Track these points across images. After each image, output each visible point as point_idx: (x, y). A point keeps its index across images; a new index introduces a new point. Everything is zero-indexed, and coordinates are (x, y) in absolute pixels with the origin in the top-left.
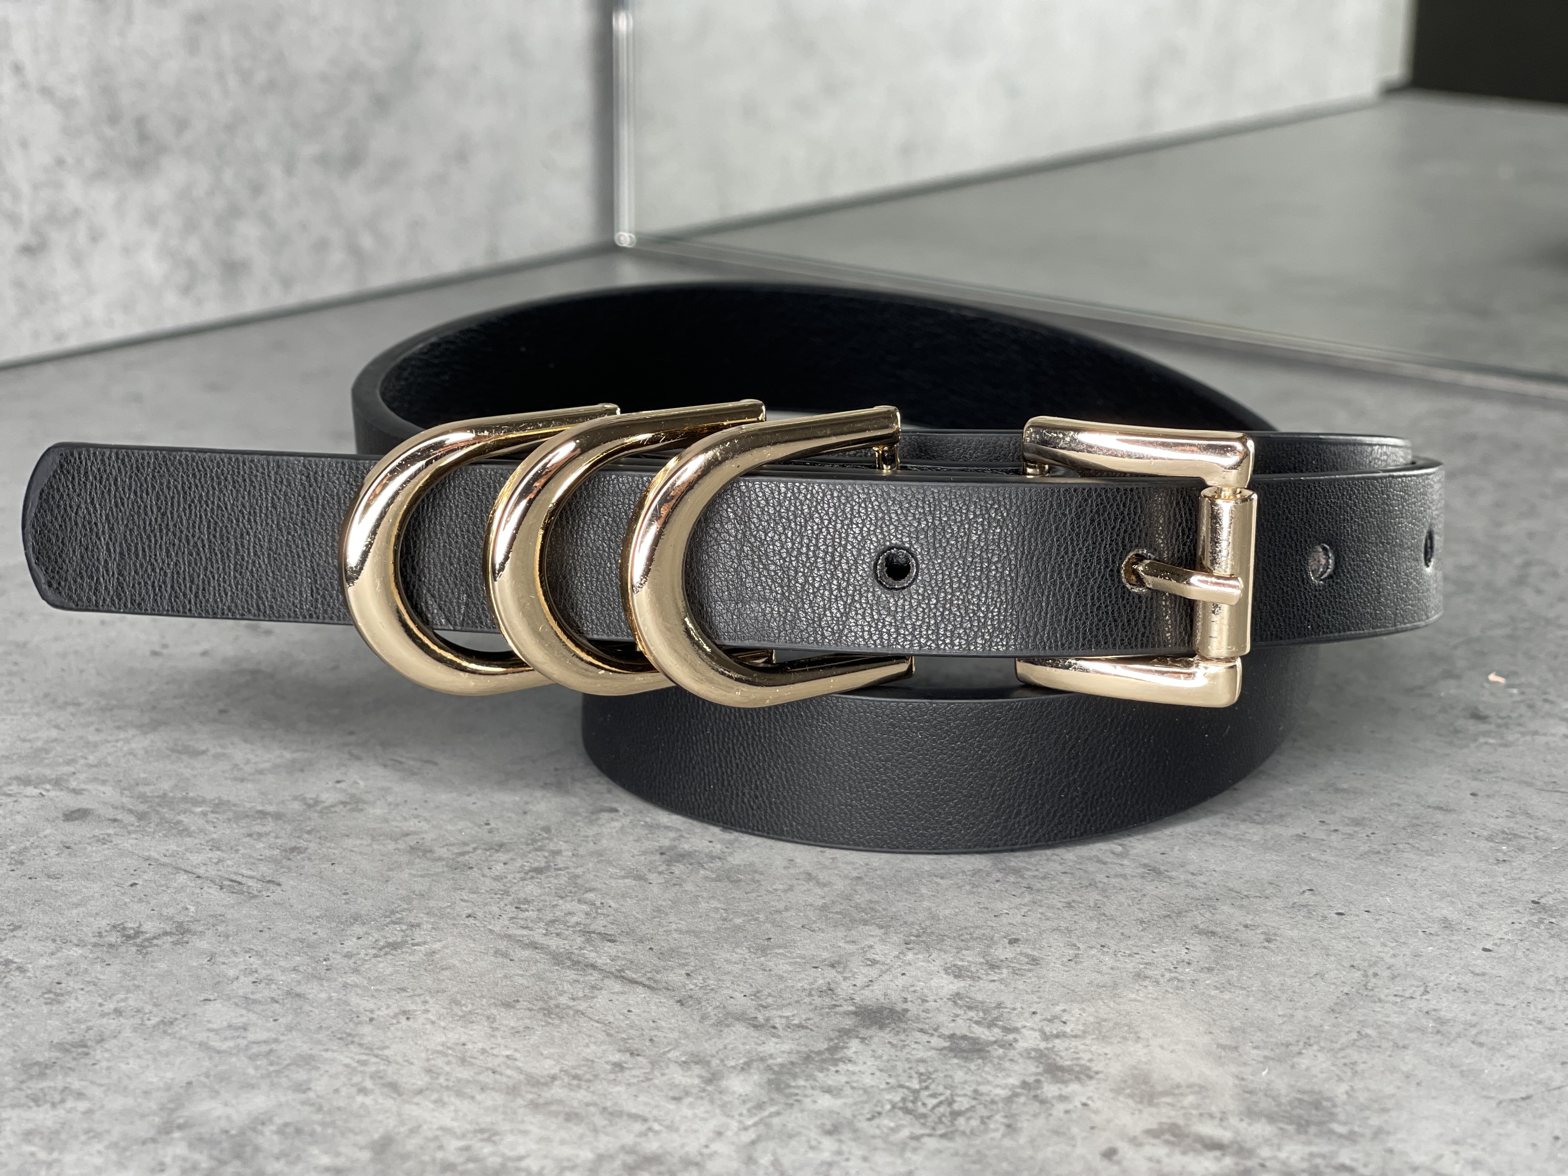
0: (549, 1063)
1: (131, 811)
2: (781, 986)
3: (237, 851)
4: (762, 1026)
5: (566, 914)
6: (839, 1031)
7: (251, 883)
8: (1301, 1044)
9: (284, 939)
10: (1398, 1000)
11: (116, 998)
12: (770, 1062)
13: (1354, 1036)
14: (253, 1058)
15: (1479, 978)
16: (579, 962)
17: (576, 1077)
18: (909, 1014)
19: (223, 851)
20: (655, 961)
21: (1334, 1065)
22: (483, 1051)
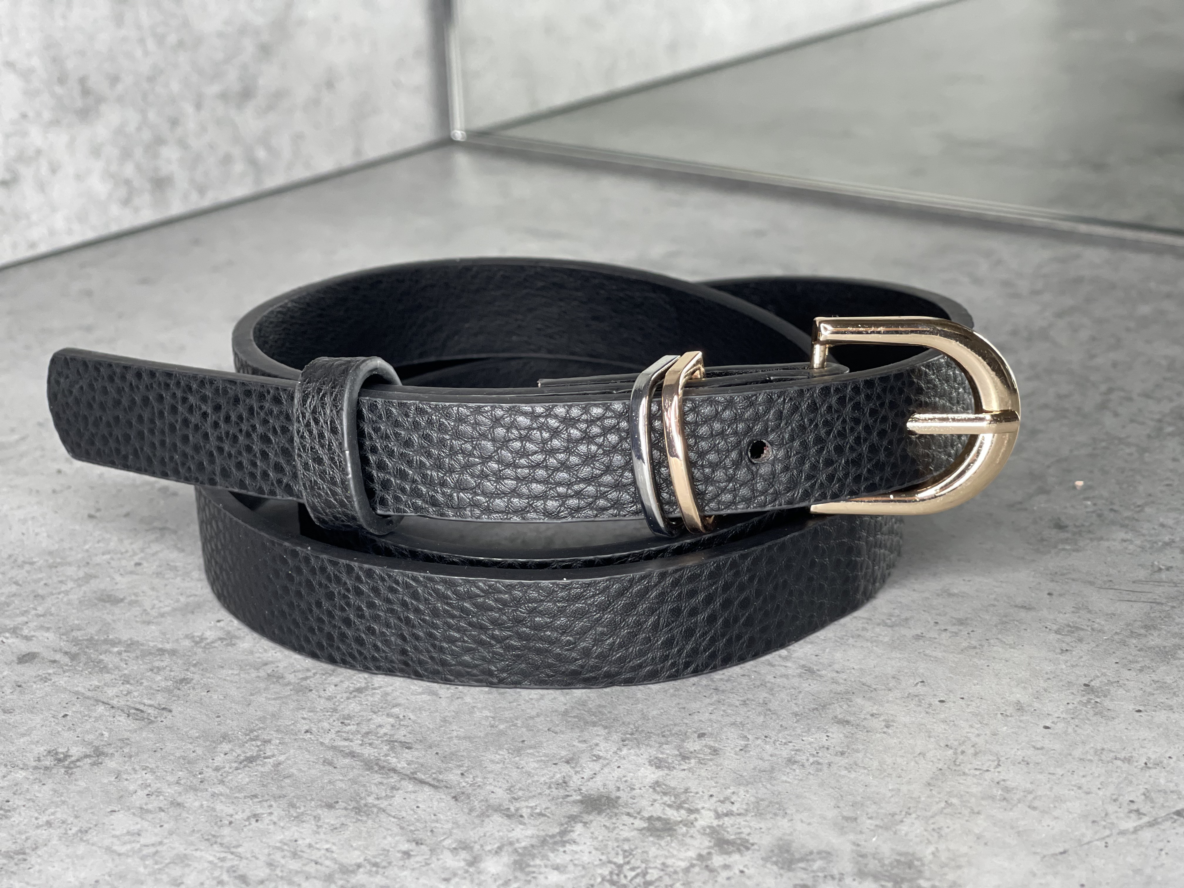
0: (357, 853)
1: (66, 653)
2: (530, 781)
3: (142, 683)
4: (513, 815)
5: (377, 727)
6: (569, 818)
7: (150, 711)
8: (904, 813)
9: (172, 758)
10: (978, 773)
11: (47, 812)
12: (517, 845)
13: (943, 804)
14: (143, 858)
15: (1040, 752)
16: (384, 767)
17: (376, 865)
18: (620, 801)
19: (131, 684)
20: (439, 763)
21: (926, 830)
22: (310, 846)
